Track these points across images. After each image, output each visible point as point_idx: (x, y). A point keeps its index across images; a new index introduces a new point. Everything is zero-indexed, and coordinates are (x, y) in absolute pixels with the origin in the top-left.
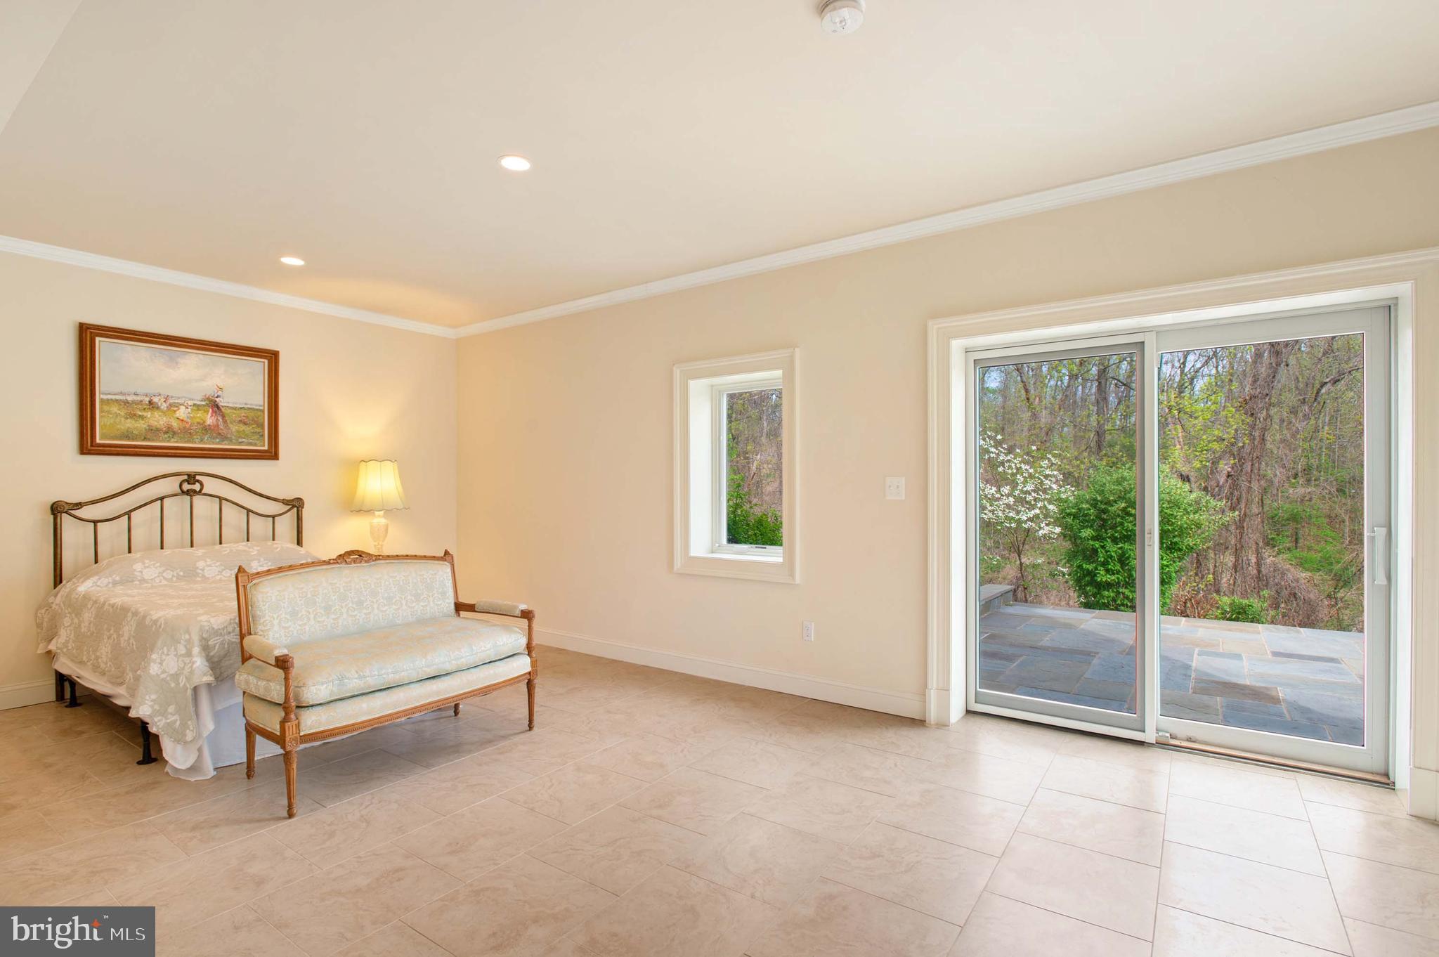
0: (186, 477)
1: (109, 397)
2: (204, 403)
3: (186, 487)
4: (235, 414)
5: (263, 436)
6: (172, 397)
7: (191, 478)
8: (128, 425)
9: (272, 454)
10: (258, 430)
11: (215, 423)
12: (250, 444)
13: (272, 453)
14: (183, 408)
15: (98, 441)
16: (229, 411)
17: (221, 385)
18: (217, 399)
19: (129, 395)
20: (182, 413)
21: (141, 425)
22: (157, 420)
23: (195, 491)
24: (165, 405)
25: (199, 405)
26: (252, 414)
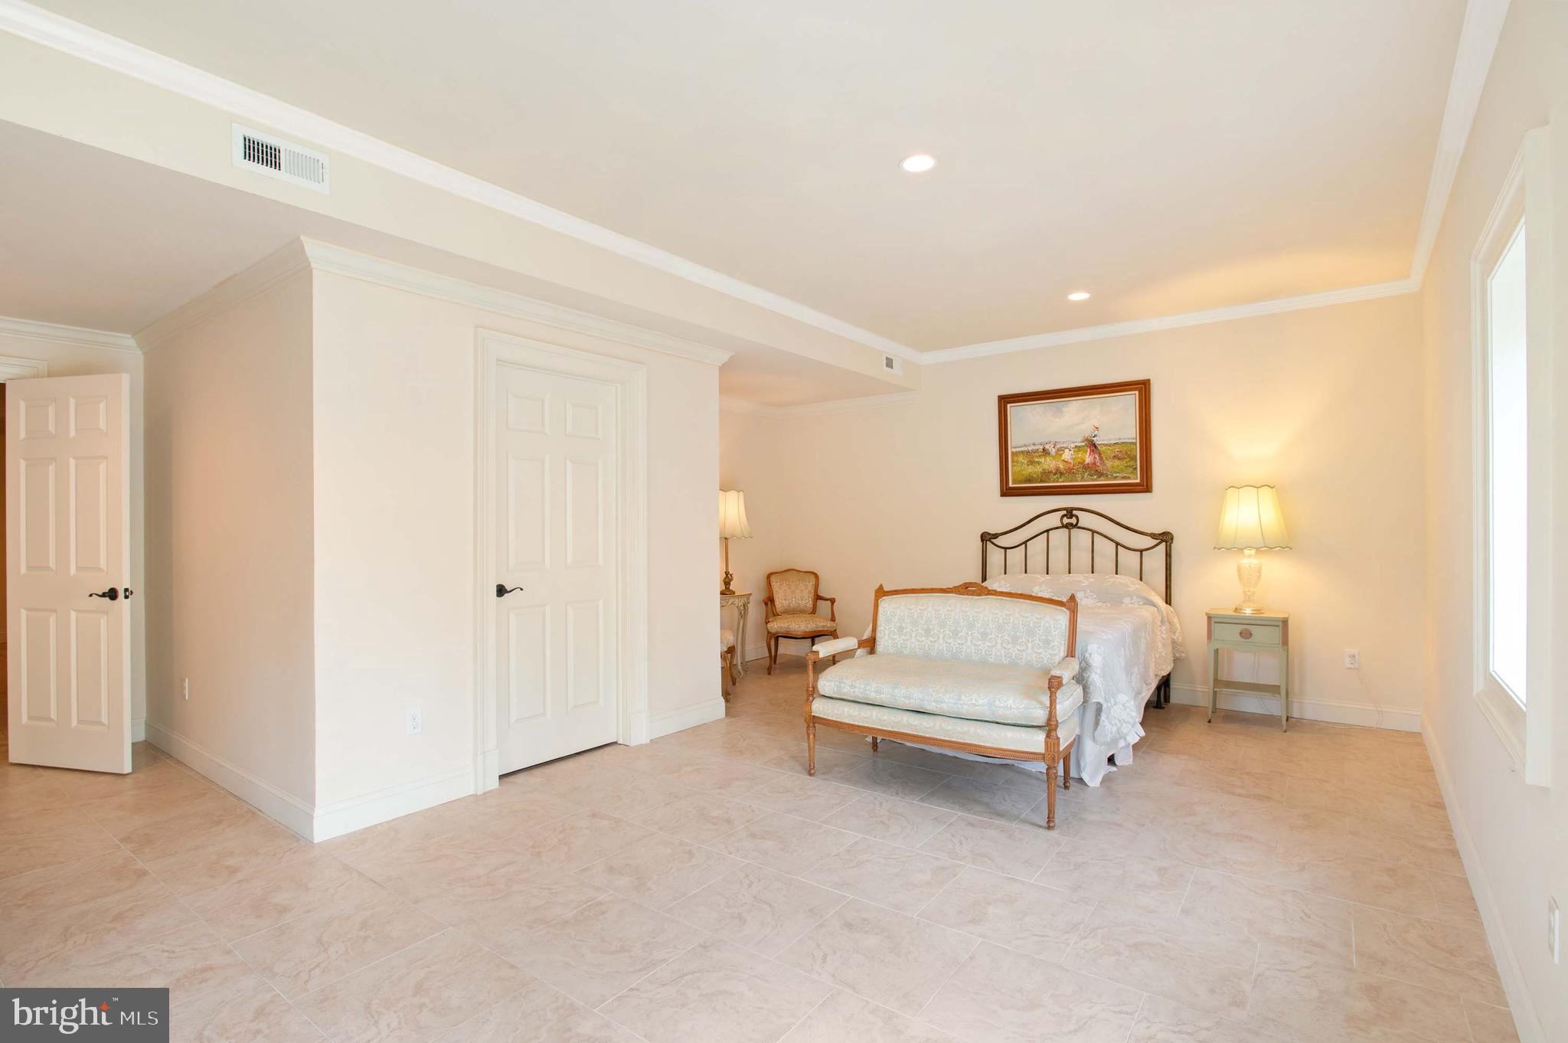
0: (1065, 512)
1: (1018, 450)
2: (1084, 444)
3: (1066, 521)
4: (1109, 450)
5: (1136, 468)
6: (1059, 443)
7: (1070, 512)
8: (1031, 471)
9: (1145, 487)
10: (1132, 463)
11: (1093, 461)
12: (1124, 478)
13: (1143, 486)
14: (1067, 450)
15: (1011, 485)
16: (1105, 448)
17: (1097, 425)
18: (1095, 439)
19: (1029, 446)
20: (1067, 455)
21: (1038, 469)
22: (1049, 464)
23: (1072, 524)
24: (1054, 450)
25: (1079, 447)
26: (1125, 448)
